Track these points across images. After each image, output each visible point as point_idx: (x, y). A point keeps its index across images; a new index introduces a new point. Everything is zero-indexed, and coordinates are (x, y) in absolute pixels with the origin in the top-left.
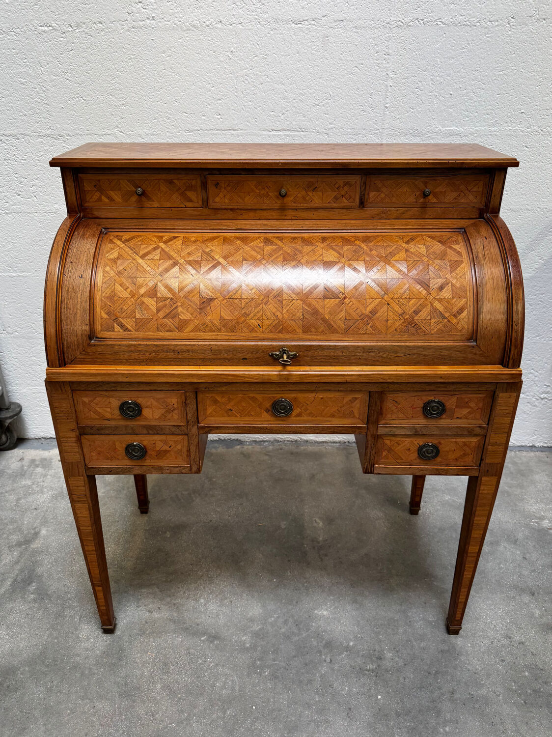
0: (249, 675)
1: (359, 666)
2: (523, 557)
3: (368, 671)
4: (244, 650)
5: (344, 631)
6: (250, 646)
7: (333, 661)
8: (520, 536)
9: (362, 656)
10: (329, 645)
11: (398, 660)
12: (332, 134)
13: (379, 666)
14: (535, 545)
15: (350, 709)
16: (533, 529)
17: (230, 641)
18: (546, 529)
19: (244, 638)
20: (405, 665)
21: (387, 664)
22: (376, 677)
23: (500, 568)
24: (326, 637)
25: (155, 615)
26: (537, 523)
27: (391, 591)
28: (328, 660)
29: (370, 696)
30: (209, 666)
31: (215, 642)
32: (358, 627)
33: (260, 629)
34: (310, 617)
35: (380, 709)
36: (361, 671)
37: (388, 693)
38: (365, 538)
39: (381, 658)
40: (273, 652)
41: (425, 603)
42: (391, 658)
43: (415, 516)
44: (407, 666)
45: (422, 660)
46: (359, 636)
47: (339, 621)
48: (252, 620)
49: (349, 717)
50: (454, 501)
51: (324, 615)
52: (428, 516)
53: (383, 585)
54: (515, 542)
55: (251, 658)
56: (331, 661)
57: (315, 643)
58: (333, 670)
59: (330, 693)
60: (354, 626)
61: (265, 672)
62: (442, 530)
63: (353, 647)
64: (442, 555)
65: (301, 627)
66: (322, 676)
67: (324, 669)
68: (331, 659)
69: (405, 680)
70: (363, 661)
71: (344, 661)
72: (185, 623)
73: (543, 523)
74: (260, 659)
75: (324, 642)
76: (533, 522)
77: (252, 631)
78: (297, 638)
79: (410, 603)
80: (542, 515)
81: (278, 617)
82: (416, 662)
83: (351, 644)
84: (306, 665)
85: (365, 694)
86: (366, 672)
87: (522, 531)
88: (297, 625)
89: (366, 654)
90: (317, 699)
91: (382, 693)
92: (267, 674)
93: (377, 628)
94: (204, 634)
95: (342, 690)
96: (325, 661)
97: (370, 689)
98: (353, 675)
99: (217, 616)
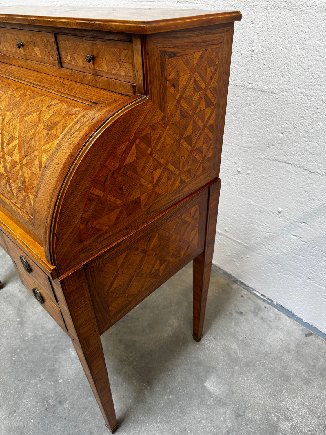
0: (8, 352)
1: (47, 396)
2: (228, 431)
3: (47, 402)
4: (22, 340)
5: (67, 371)
6: (27, 340)
7: (42, 382)
8: (249, 415)
9: (56, 392)
10: (52, 371)
11: (66, 412)
12: (217, 6)
13: (54, 406)
14: (250, 432)
15: (15, 411)
16: (268, 420)
17: (24, 330)
18: (278, 429)
19: (29, 334)
20: (65, 419)
21: (59, 409)
22: (46, 409)
23: (199, 422)
24: (57, 366)
25: (19, 294)
26: (278, 418)
27: (117, 373)
28: (42, 378)
29: (30, 415)
30: (3, 334)
31: (19, 326)
32: (75, 375)
33: (40, 336)
34: (65, 349)
35: (24, 427)
36: (44, 399)
37: (38, 423)
38: (148, 331)
39: (61, 403)
40: (29, 352)
41: (123, 397)
42: (65, 408)
43: (195, 341)
44: (65, 420)
45: (75, 426)
46: (69, 380)
47: (72, 364)
48: (43, 328)
49: (9, 415)
50: (236, 353)
51: (71, 355)
52: (204, 348)
53: (118, 366)
54: (238, 416)
55: (19, 346)
56: (42, 380)
57: (48, 364)
58: (36, 385)
59: (20, 395)
60: (75, 373)
61: (14, 357)
62: (199, 363)
63: (59, 383)
64: (175, 379)
65: (55, 350)
66: (28, 384)
67: (33, 381)
68: (43, 379)
69: (54, 426)
70: (52, 395)
71: (46, 386)
72: (22, 307)
73: (284, 423)
74: (21, 350)
75: (53, 367)
76: (276, 415)
77: (36, 333)
78: (45, 354)
79: (116, 389)
80: (291, 417)
81: (54, 337)
82: (71, 423)
83: (61, 381)
84: (31, 371)
85: (29, 412)
86: (46, 402)
87: (255, 413)
88: (54, 348)
89: (58, 393)
90: (12, 392)
91: (36, 420)
92: (14, 359)
93: (82, 386)
94: (21, 318)
95: (25, 399)
96: (40, 377)
97: (35, 412)
98: (39, 397)
99: (36, 314)
